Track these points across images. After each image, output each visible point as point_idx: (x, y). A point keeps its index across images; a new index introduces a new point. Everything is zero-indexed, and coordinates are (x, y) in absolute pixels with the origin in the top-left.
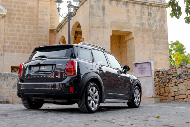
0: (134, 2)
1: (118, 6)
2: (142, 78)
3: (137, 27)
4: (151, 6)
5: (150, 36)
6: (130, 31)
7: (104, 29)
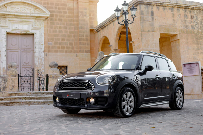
0: (179, 7)
1: (165, 11)
2: (191, 76)
3: (181, 30)
4: (193, 10)
5: (193, 37)
6: (175, 33)
7: (154, 32)
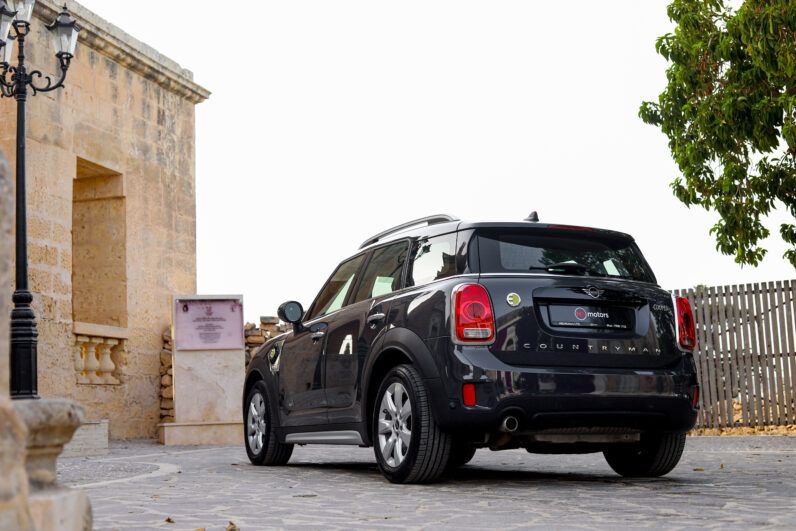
1: (95, 67)
2: (209, 353)
3: (132, 160)
5: (160, 196)
7: (59, 149)
